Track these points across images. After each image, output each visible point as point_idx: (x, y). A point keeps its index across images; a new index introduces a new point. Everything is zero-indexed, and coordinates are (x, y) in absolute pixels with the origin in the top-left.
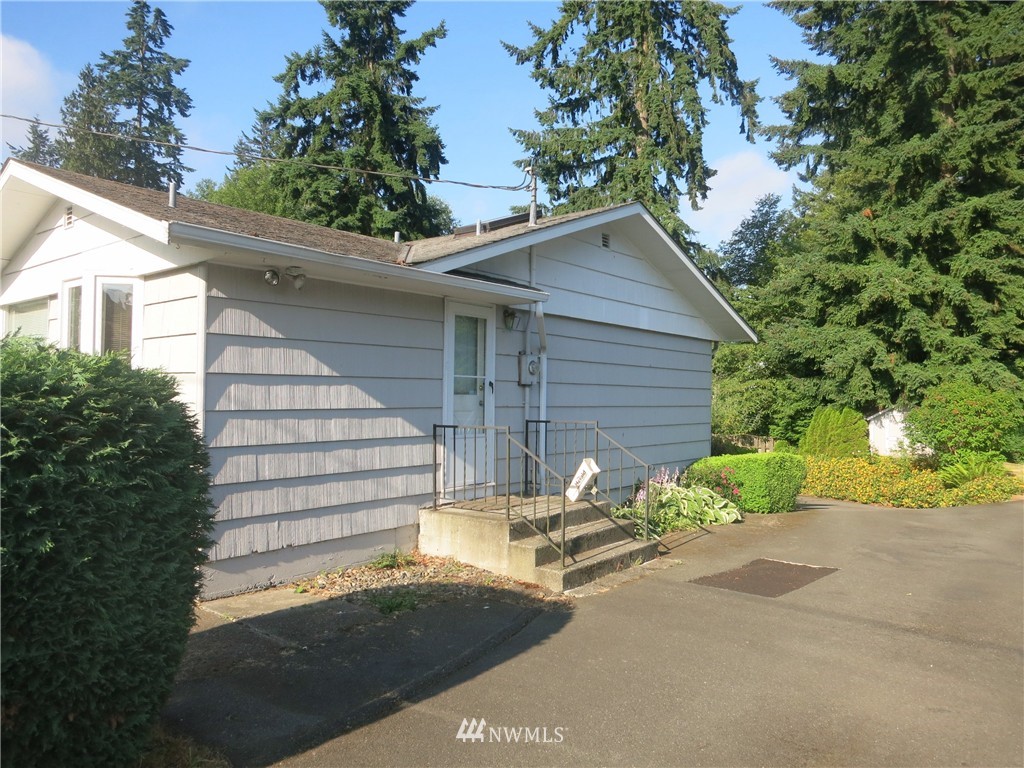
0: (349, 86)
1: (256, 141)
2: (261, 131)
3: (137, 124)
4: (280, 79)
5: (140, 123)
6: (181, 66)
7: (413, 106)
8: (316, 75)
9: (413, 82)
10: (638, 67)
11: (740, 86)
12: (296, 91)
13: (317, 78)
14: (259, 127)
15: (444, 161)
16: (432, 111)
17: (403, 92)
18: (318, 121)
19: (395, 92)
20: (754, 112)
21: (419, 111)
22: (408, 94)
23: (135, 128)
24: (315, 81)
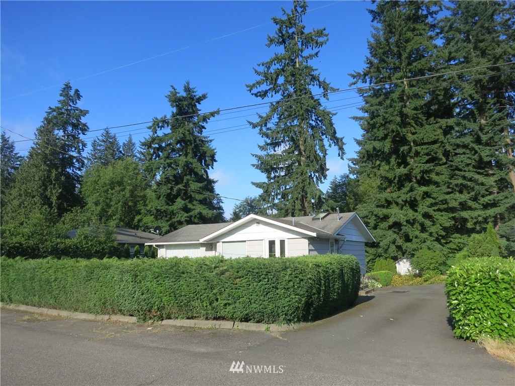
0: (182, 133)
1: (103, 141)
2: (105, 136)
3: (63, 138)
4: (149, 128)
5: (65, 137)
6: (84, 113)
7: (203, 139)
8: (163, 126)
9: (203, 130)
10: (300, 132)
11: (337, 139)
12: (156, 133)
13: (163, 127)
14: (105, 135)
15: (216, 161)
16: (211, 141)
17: (199, 133)
18: (163, 145)
19: (196, 134)
20: (343, 149)
21: (205, 141)
22: (201, 134)
23: (63, 140)
24: (163, 128)
